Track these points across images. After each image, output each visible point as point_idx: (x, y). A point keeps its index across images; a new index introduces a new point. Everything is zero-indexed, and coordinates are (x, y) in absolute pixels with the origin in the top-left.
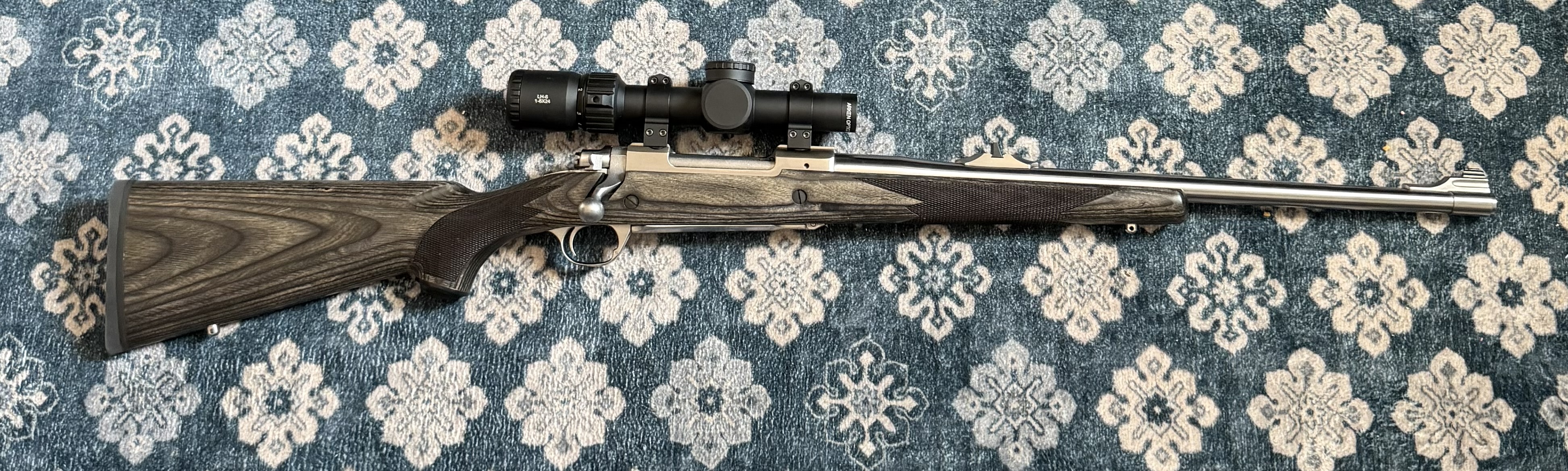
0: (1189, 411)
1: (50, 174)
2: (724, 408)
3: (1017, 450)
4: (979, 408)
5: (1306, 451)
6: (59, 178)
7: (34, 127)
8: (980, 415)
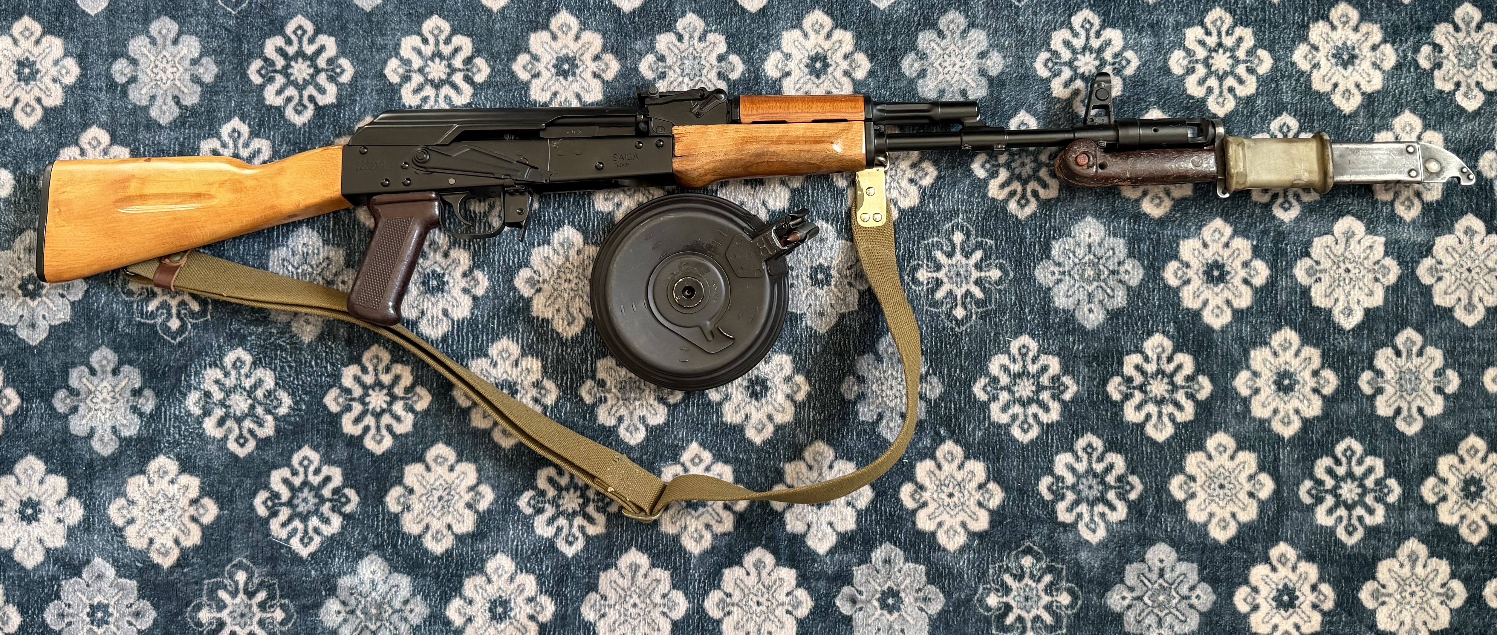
0: (1242, 273)
1: (187, 77)
2: (833, 283)
3: (1090, 311)
4: (1057, 276)
5: (1340, 305)
6: (196, 80)
7: (164, 31)
8: (1059, 281)
